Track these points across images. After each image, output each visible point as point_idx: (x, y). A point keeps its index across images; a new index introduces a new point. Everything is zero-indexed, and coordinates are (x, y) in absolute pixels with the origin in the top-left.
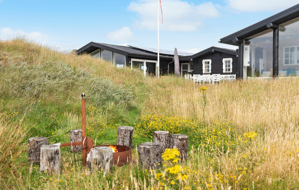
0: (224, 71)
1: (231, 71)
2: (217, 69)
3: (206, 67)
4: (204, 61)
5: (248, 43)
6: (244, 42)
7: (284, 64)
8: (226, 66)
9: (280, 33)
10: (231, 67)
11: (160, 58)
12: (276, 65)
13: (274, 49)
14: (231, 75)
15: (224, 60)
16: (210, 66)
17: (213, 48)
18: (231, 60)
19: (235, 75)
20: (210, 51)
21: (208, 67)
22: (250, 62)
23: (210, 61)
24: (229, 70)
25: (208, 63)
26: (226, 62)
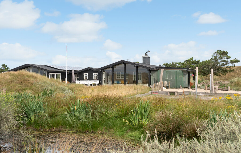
0: (94, 79)
1: (97, 79)
2: (90, 78)
3: (85, 76)
4: (84, 74)
5: (104, 71)
6: (103, 71)
7: (117, 78)
8: (95, 77)
9: (114, 69)
10: (97, 77)
11: (67, 72)
12: (113, 80)
13: (112, 74)
14: (97, 81)
15: (94, 74)
16: (87, 76)
17: (89, 68)
18: (97, 73)
19: (99, 81)
20: (87, 69)
21: (86, 76)
22: (105, 78)
23: (87, 74)
24: (96, 78)
25: (86, 74)
26: (95, 74)
